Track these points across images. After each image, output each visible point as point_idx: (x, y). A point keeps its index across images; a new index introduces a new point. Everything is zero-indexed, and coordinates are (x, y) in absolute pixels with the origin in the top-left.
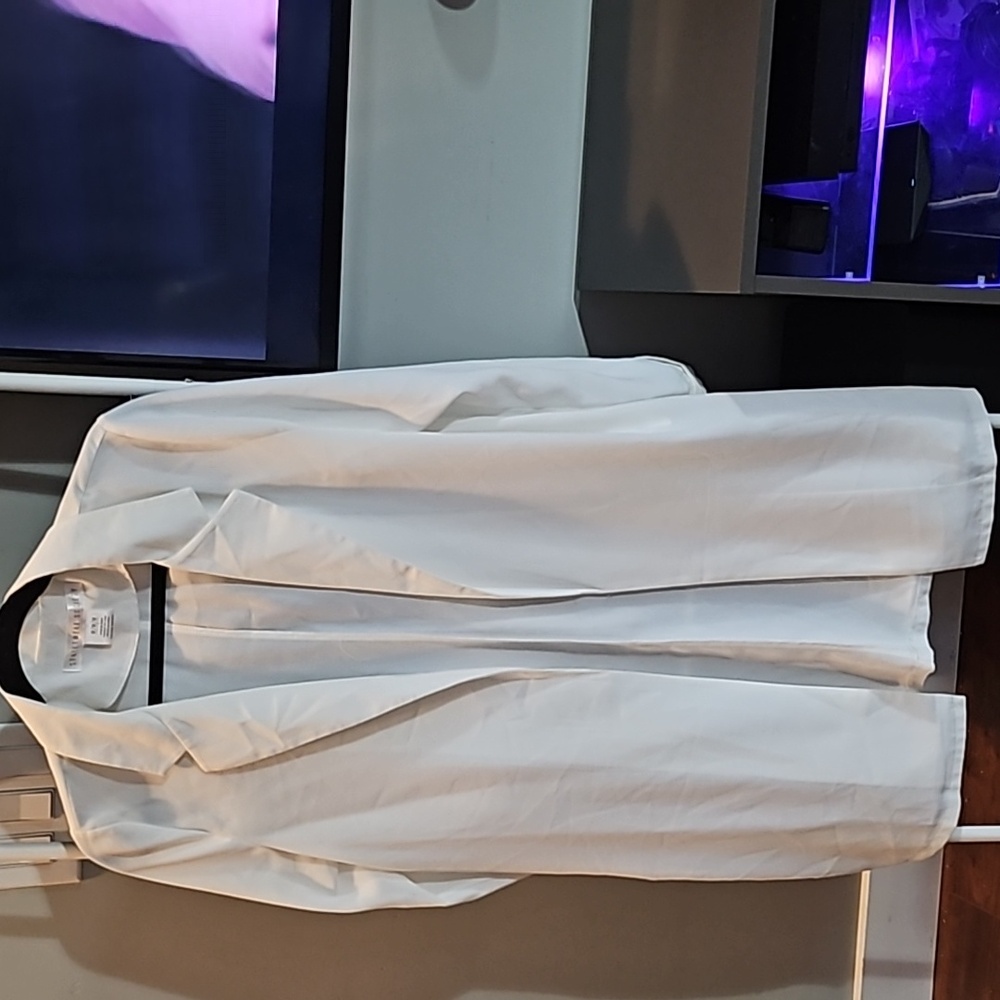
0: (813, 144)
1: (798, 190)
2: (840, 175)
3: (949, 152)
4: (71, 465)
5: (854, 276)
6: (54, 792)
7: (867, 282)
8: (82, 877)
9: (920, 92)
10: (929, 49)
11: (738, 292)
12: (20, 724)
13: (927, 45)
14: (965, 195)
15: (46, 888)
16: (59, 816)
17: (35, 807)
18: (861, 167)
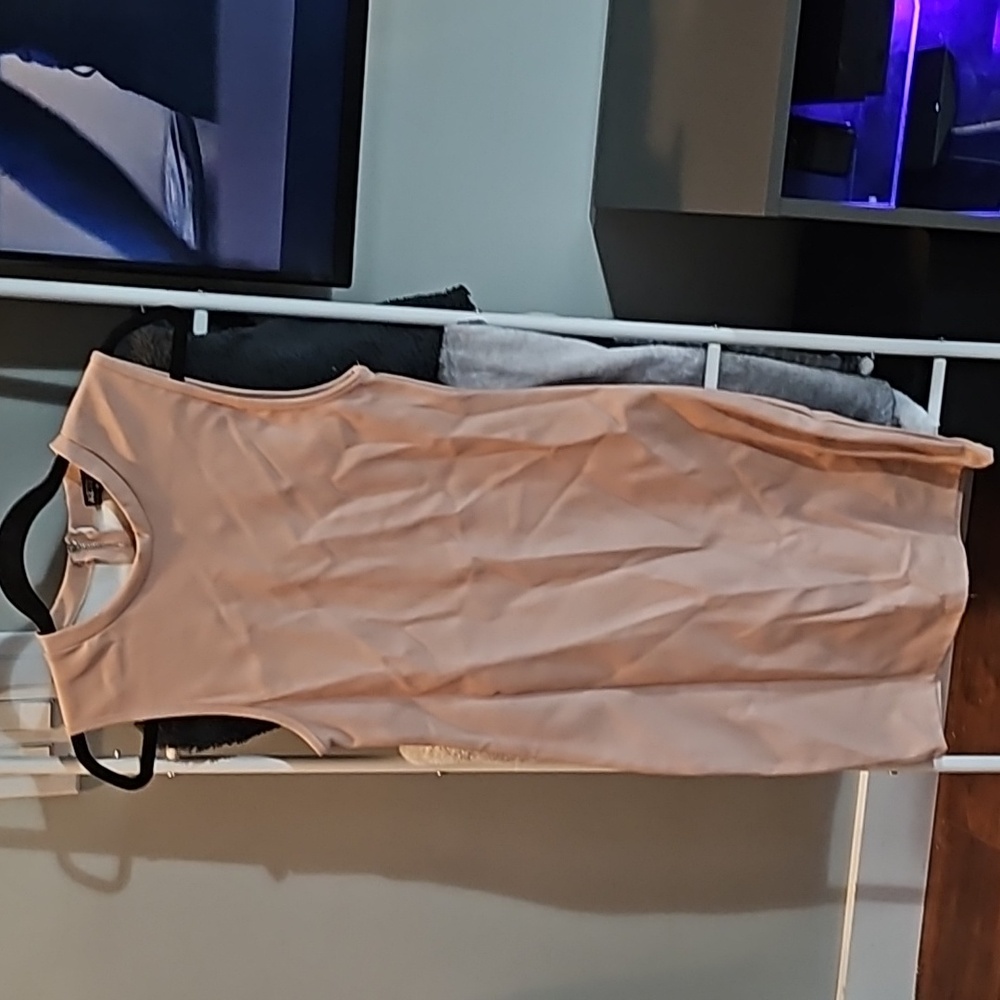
0: (841, 65)
2: (866, 98)
3: (974, 77)
4: (80, 373)
5: (878, 201)
6: (54, 702)
7: (891, 208)
8: (80, 789)
9: (947, 16)
11: (763, 214)
14: (990, 120)
15: (42, 799)
16: (58, 726)
18: (889, 91)
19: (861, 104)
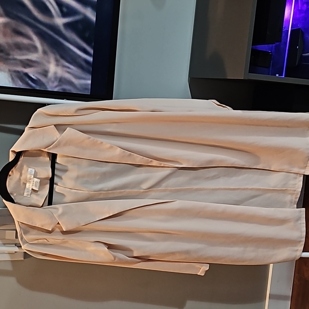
0: (268, 32)
1: (261, 47)
2: (276, 43)
5: (279, 76)
6: (16, 230)
7: (283, 77)
8: (24, 258)
9: (301, 19)
10: (304, 5)
11: (243, 78)
12: (6, 208)
13: (304, 4)
15: (11, 261)
16: (17, 239)
17: (10, 235)
18: (283, 41)
19: (274, 45)
